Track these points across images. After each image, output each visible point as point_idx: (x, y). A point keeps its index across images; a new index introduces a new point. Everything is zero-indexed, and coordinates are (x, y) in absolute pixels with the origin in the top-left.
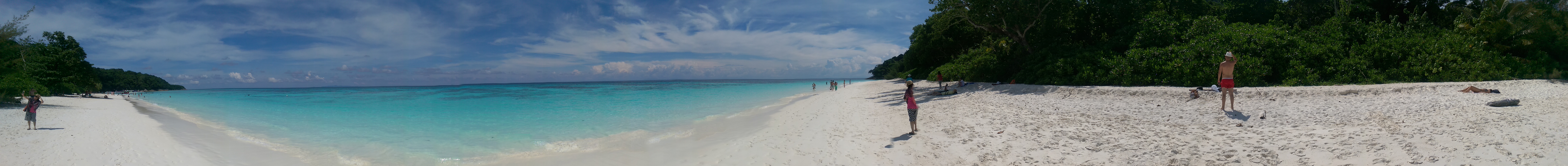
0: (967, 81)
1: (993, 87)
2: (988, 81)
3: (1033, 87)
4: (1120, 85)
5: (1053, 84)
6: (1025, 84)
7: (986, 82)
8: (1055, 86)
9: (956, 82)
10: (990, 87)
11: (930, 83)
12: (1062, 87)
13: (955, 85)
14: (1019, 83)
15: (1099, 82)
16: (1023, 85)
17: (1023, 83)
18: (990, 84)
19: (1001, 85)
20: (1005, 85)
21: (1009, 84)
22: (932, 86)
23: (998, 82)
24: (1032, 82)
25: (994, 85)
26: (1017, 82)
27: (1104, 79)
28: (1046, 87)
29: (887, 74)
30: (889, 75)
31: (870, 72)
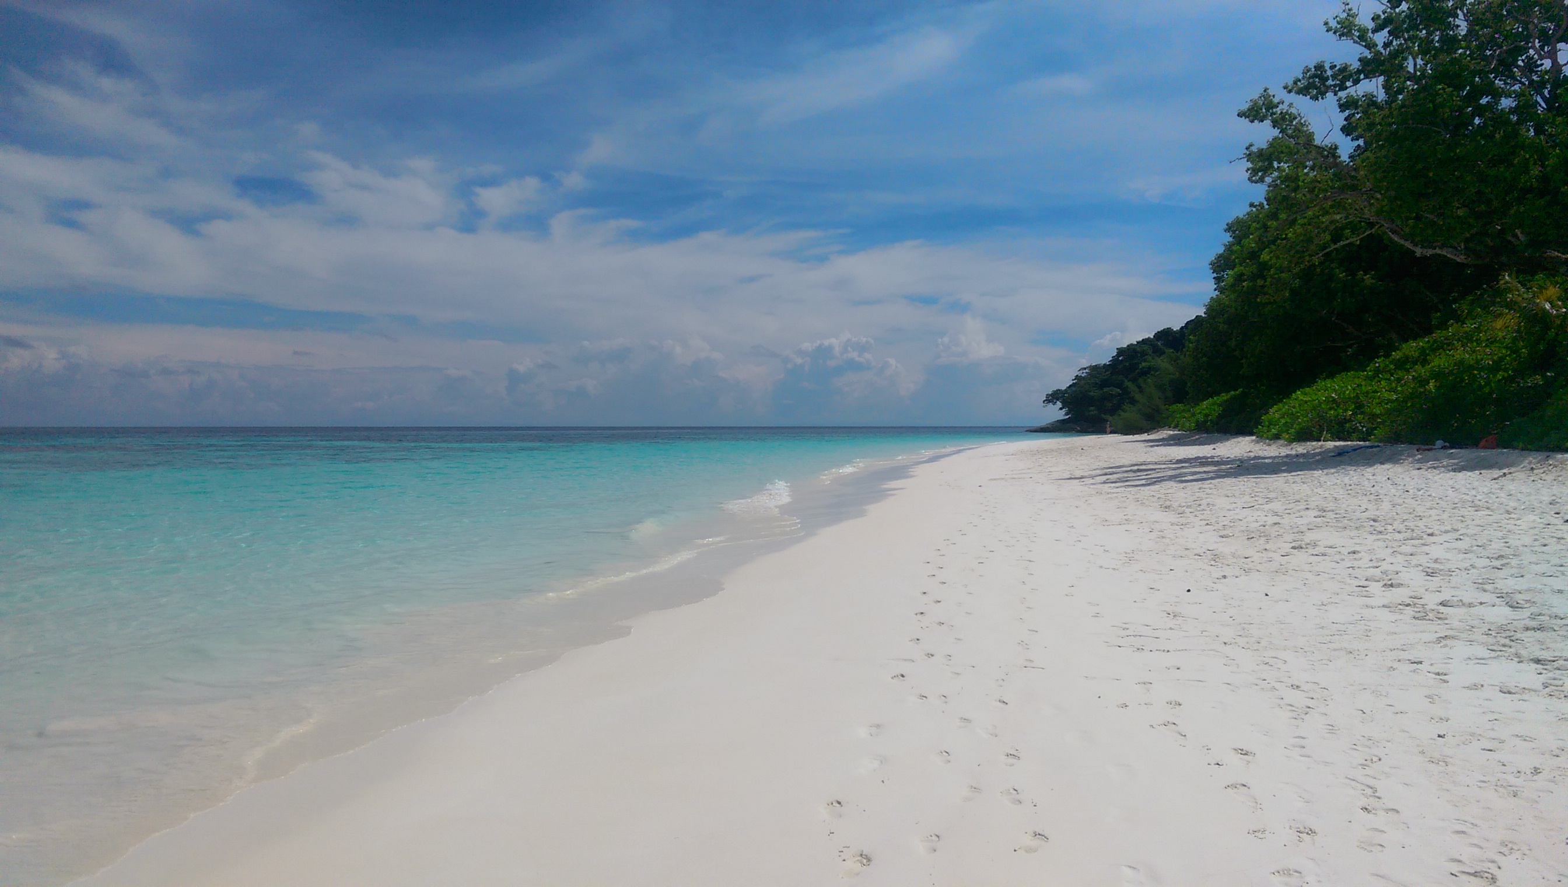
29: (1124, 411)
30: (1129, 413)
31: (1053, 397)
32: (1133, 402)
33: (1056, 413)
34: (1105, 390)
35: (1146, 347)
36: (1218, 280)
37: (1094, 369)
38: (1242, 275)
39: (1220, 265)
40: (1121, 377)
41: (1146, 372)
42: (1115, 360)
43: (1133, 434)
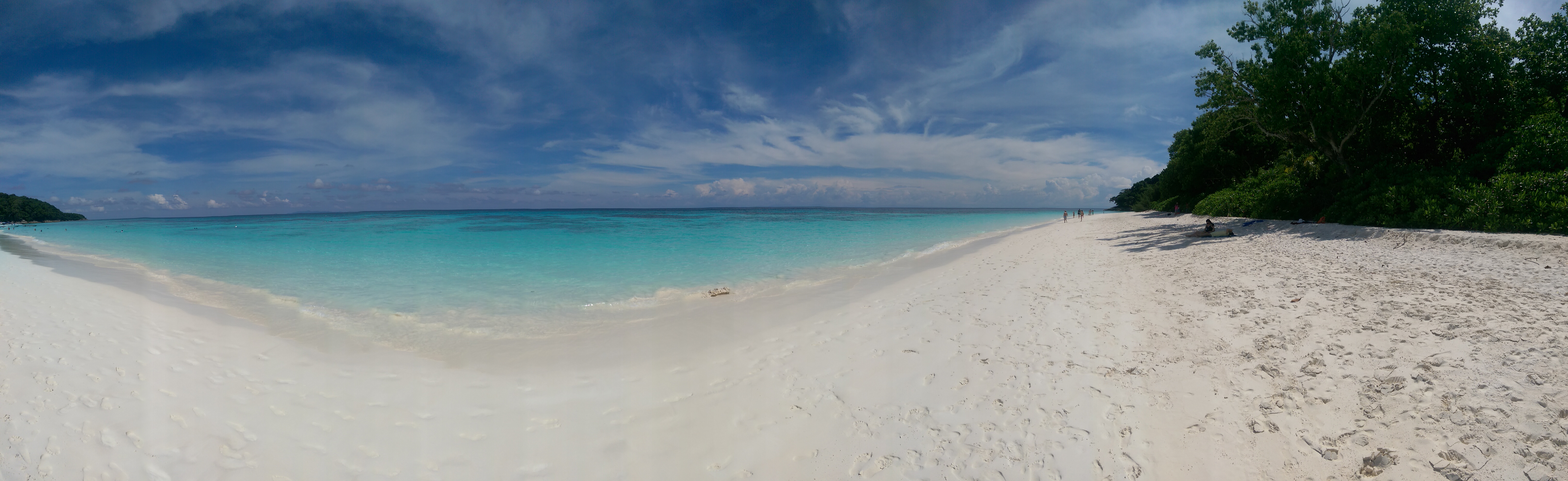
0: (1253, 218)
1: (1292, 227)
2: (1285, 217)
3: (1350, 228)
4: (1481, 229)
5: (1380, 226)
6: (1340, 223)
7: (1282, 219)
8: (1382, 229)
9: (1235, 218)
10: (1287, 227)
11: (1196, 219)
12: (1392, 230)
13: (1234, 222)
14: (1331, 222)
15: (1449, 224)
16: (1336, 225)
17: (1336, 222)
18: (1288, 222)
19: (1304, 225)
20: (1309, 225)
21: (1317, 223)
22: (1198, 223)
23: (1300, 220)
24: (1350, 222)
25: (1294, 224)
26: (1329, 220)
27: (1457, 220)
28: (1368, 229)
29: (1136, 203)
30: (1139, 205)
31: (1112, 199)
32: (1139, 201)
33: (1113, 204)
34: (1130, 197)
35: (1142, 183)
36: (1171, 155)
37: (1126, 190)
38: (1184, 149)
39: (1172, 150)
40: (1135, 193)
41: (1143, 191)
42: (1133, 187)
43: (1140, 212)
